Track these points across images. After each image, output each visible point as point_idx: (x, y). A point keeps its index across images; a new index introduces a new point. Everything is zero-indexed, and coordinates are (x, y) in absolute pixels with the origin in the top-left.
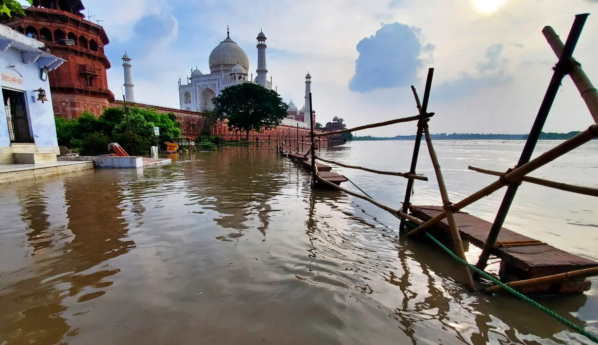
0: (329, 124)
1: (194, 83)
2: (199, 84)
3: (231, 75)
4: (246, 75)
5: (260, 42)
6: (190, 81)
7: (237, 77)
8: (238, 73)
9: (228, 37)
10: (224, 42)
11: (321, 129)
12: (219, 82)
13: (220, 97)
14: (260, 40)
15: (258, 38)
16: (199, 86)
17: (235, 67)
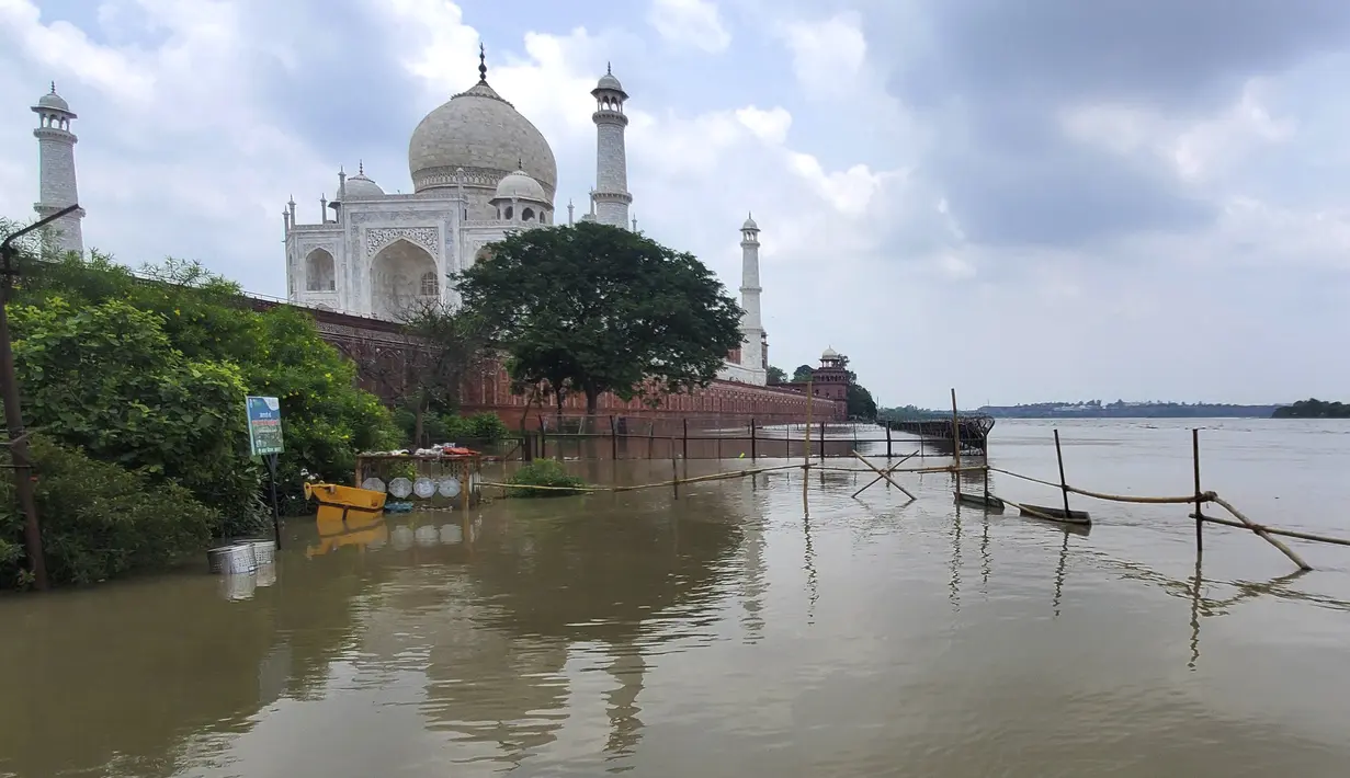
0: (803, 370)
1: (348, 221)
2: (368, 225)
3: (495, 202)
4: (549, 207)
5: (606, 106)
6: (331, 214)
7: (518, 211)
8: (520, 200)
9: (483, 82)
10: (468, 94)
11: (784, 384)
12: (448, 223)
13: (481, 266)
14: (606, 100)
15: (595, 92)
16: (368, 230)
17: (509, 180)
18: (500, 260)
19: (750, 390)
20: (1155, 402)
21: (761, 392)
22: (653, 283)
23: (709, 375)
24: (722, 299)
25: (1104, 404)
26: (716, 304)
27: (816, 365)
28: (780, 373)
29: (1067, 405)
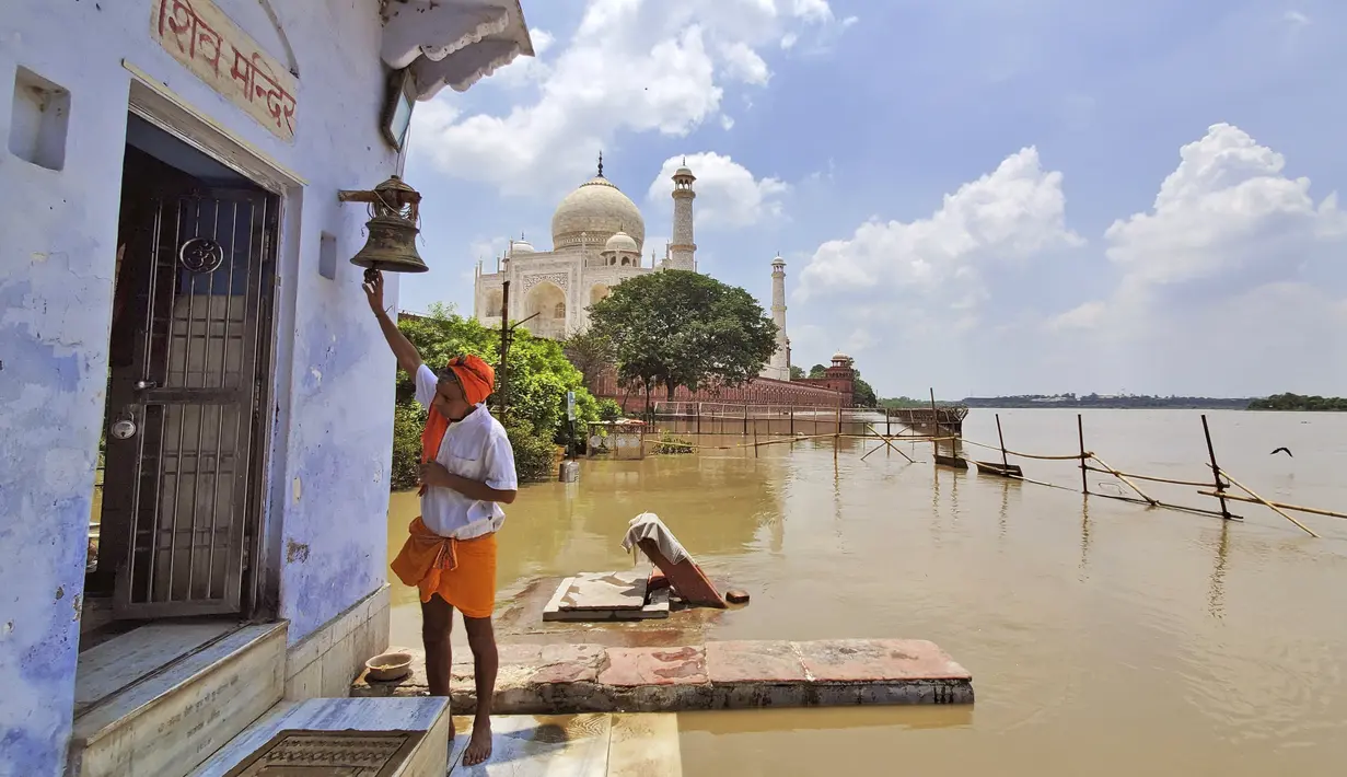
0: (818, 368)
1: (513, 271)
2: (526, 273)
3: (604, 254)
4: (639, 256)
5: (681, 186)
6: (503, 266)
7: (619, 259)
8: (621, 252)
9: (601, 176)
10: (591, 184)
11: (803, 380)
12: (575, 270)
14: (681, 182)
15: (675, 178)
16: (525, 276)
17: (614, 238)
18: (616, 297)
19: (777, 385)
20: (1128, 395)
21: (787, 386)
22: (715, 309)
23: (754, 375)
24: (763, 319)
25: (1078, 397)
26: (758, 323)
27: (828, 365)
28: (800, 371)
29: (1043, 397)
